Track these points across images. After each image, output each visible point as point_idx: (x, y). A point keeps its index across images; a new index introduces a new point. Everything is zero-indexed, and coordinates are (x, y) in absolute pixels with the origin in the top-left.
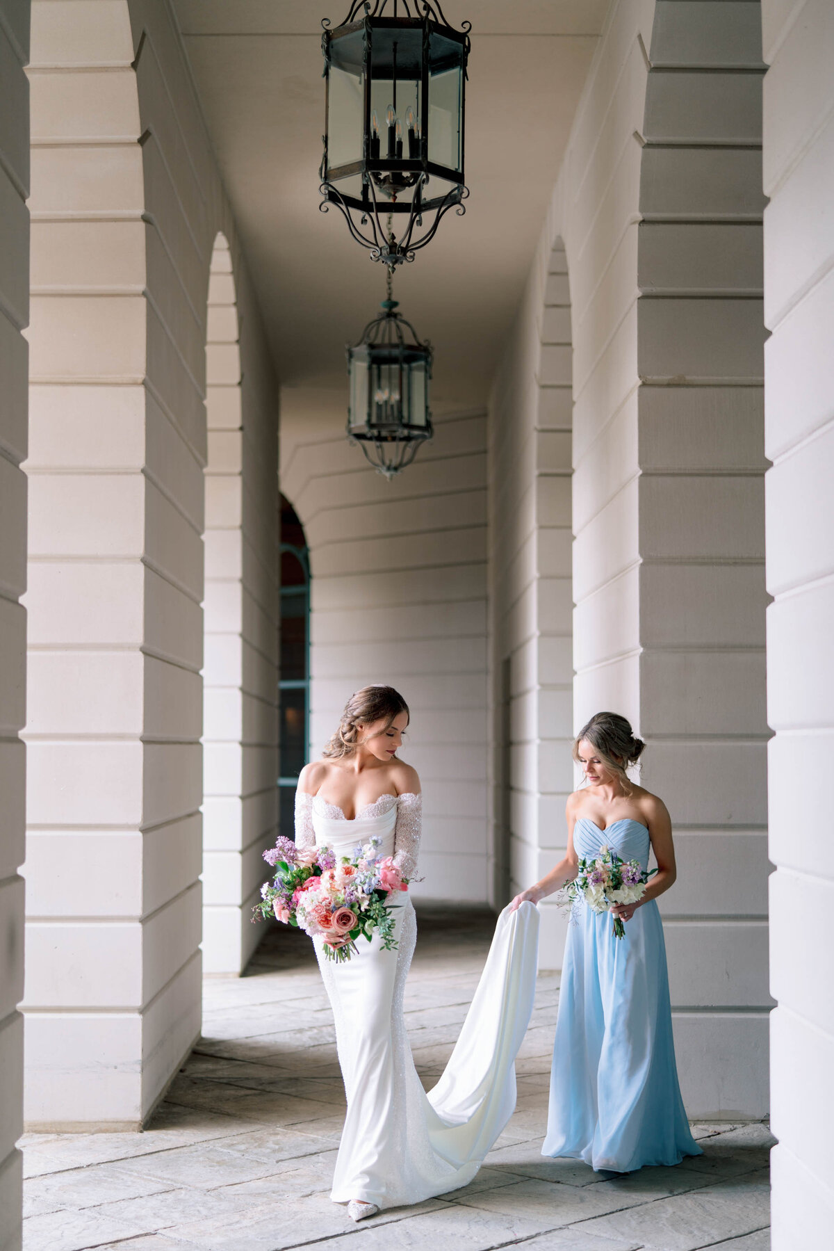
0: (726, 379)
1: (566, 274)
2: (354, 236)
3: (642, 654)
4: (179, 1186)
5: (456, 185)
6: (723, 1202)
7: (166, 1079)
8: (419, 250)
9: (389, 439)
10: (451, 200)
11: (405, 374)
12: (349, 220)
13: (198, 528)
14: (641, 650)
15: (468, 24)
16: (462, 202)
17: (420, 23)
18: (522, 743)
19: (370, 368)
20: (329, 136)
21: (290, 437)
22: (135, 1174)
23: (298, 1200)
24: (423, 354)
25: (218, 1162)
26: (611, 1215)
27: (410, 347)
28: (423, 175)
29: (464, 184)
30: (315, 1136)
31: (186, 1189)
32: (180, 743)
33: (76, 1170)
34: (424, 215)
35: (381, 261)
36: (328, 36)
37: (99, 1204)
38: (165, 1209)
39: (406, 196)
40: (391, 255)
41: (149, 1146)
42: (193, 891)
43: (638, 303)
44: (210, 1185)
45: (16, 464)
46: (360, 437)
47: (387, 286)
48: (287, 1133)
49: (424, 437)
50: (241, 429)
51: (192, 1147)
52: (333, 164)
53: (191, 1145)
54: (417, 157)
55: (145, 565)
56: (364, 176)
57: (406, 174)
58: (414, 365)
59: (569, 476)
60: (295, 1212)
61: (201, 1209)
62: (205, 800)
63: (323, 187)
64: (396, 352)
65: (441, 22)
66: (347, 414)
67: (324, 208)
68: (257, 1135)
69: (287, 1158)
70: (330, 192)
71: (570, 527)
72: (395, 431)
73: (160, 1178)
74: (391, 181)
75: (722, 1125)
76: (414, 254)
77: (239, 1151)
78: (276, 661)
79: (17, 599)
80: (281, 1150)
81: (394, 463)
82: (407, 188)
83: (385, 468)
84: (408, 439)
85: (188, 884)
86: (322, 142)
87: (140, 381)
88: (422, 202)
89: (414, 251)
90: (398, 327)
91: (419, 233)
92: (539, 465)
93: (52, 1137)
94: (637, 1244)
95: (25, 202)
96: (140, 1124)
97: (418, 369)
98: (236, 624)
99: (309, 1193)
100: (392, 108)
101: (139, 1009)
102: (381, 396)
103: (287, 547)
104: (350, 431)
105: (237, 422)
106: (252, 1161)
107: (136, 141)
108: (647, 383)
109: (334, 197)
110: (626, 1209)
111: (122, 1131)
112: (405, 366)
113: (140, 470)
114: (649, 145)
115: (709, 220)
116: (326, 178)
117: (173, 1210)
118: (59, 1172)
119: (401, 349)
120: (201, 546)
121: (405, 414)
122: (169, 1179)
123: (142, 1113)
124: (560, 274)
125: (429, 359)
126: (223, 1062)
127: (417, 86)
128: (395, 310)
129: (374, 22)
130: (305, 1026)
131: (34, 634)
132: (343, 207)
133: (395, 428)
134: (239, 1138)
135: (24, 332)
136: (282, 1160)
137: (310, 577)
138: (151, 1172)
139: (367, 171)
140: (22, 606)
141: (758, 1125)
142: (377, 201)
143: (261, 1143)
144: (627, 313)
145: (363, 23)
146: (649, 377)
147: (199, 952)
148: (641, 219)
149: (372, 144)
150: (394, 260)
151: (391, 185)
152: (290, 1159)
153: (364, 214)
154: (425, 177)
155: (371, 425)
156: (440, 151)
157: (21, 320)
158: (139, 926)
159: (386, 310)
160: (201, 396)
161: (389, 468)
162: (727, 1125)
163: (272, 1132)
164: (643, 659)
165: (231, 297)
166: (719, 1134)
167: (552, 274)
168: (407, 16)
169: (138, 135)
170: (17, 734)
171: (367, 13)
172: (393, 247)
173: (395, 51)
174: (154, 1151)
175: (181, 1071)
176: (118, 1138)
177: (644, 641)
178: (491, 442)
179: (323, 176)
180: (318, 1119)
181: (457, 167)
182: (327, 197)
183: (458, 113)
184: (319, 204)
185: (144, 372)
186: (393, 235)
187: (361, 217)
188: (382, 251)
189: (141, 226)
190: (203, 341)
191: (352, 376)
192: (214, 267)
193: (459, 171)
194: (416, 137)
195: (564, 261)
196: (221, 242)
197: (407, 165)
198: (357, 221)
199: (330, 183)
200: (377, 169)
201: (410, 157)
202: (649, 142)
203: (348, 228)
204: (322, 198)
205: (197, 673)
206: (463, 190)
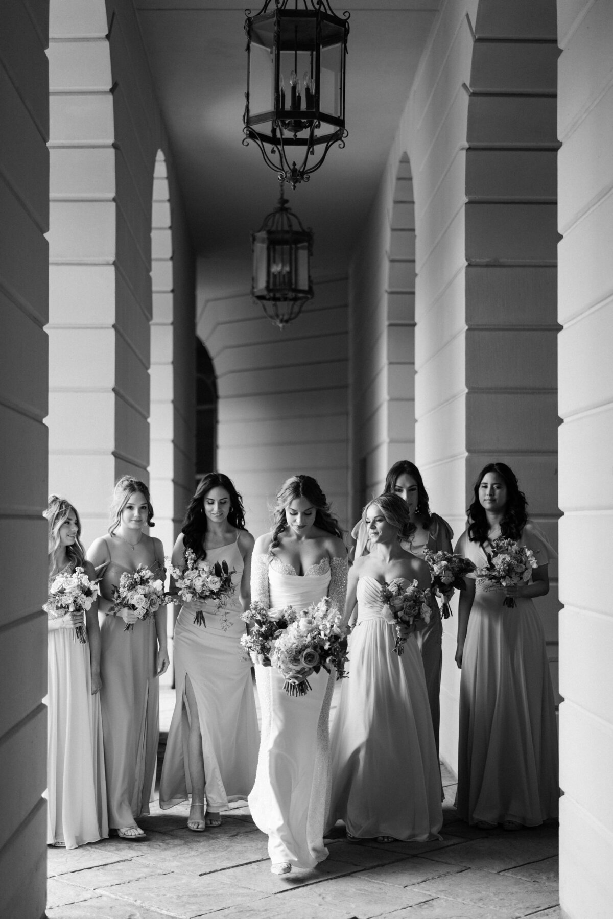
0: (528, 261)
1: (411, 179)
2: (267, 163)
3: (467, 457)
5: (338, 128)
8: (312, 173)
9: (282, 299)
10: (336, 137)
11: (293, 251)
12: (263, 151)
13: (146, 365)
14: (466, 454)
15: (348, 13)
16: (343, 140)
17: (315, 13)
19: (268, 249)
20: (250, 93)
21: (203, 295)
24: (306, 237)
27: (297, 233)
29: (344, 127)
34: (315, 147)
35: (286, 181)
36: (250, 22)
39: (304, 134)
40: (293, 177)
43: (466, 207)
45: (42, 327)
46: (261, 298)
47: (280, 188)
49: (307, 299)
50: (173, 291)
52: (253, 113)
54: (312, 109)
55: (115, 393)
56: (274, 121)
57: (303, 120)
58: (300, 245)
59: (414, 325)
63: (245, 129)
64: (287, 236)
65: (329, 12)
66: (251, 282)
67: (245, 143)
70: (250, 132)
71: (413, 363)
72: (286, 294)
74: (293, 125)
76: (310, 177)
79: (42, 420)
81: (286, 317)
82: (304, 129)
83: (278, 321)
84: (295, 299)
86: (245, 97)
87: (111, 262)
88: (314, 138)
89: (309, 174)
90: (288, 218)
91: (312, 161)
92: (389, 318)
97: (303, 248)
100: (294, 73)
102: (276, 269)
103: (201, 376)
104: (253, 293)
105: (170, 286)
107: (109, 91)
108: (471, 264)
109: (253, 135)
112: (293, 246)
113: (111, 326)
114: (474, 94)
115: (517, 147)
116: (248, 123)
119: (290, 234)
120: (148, 377)
121: (293, 281)
124: (405, 179)
125: (311, 242)
127: (312, 55)
128: (286, 206)
129: (282, 12)
131: (54, 443)
132: (259, 142)
133: (286, 291)
135: (46, 235)
137: (217, 397)
139: (276, 118)
140: (45, 425)
142: (284, 137)
144: (455, 216)
145: (274, 13)
146: (473, 260)
148: (468, 147)
150: (295, 181)
151: (292, 128)
153: (273, 147)
154: (317, 123)
155: (268, 289)
156: (327, 105)
157: (44, 226)
159: (279, 206)
160: (149, 269)
161: (282, 321)
164: (468, 461)
165: (166, 195)
167: (399, 179)
168: (305, 8)
169: (109, 86)
171: (277, 6)
172: (294, 171)
173: (296, 31)
177: (468, 450)
178: (351, 299)
179: (246, 121)
181: (339, 115)
182: (248, 136)
183: (340, 73)
184: (242, 140)
185: (115, 256)
186: (294, 162)
187: (271, 148)
188: (287, 174)
189: (112, 151)
190: (149, 229)
191: (255, 254)
192: (156, 175)
193: (341, 118)
194: (311, 93)
195: (409, 170)
196: (160, 156)
197: (304, 114)
198: (268, 151)
199: (251, 127)
200: (284, 118)
201: (307, 109)
202: (474, 92)
203: (263, 157)
204: (244, 136)
205: (145, 469)
206: (343, 131)
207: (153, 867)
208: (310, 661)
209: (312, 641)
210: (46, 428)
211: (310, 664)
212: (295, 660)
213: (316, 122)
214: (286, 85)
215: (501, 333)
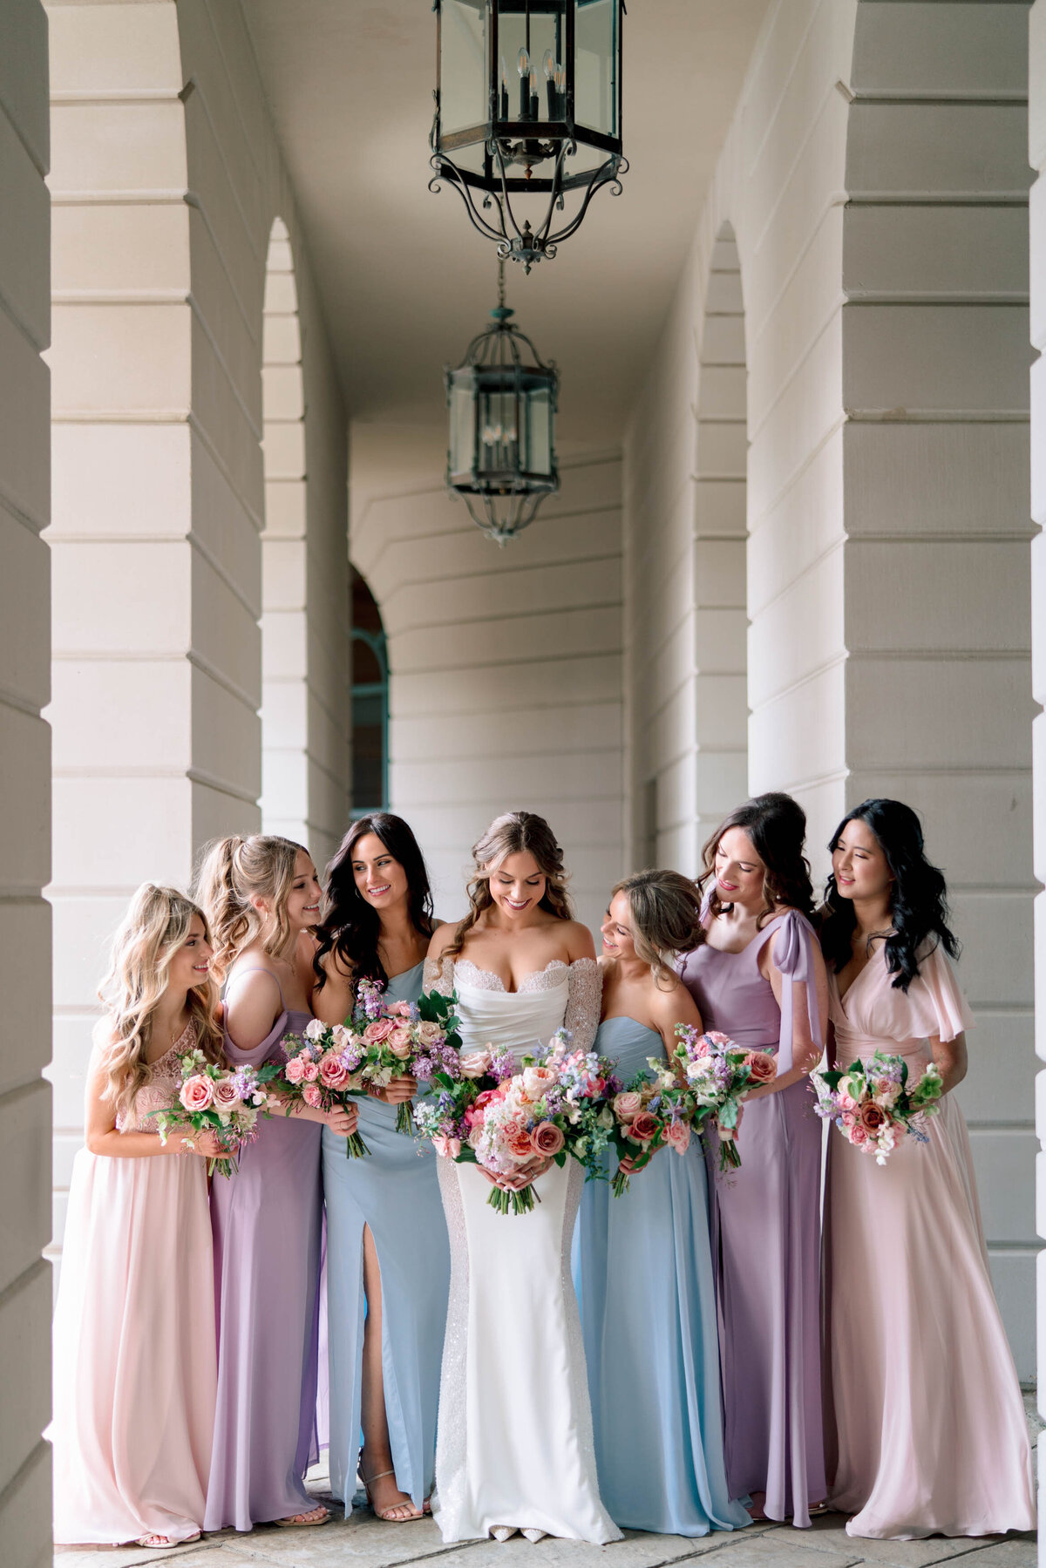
0: (959, 412)
1: (737, 272)
2: (474, 223)
3: (848, 777)
5: (611, 156)
8: (562, 243)
9: (502, 492)
10: (603, 175)
11: (522, 405)
12: (469, 203)
13: (253, 610)
14: (847, 772)
16: (618, 178)
19: (477, 398)
20: (442, 91)
21: (361, 489)
24: (546, 378)
27: (530, 370)
29: (621, 154)
34: (566, 194)
35: (511, 258)
39: (545, 169)
40: (524, 250)
43: (843, 310)
45: (36, 532)
46: (464, 489)
47: (498, 289)
49: (548, 489)
50: (305, 478)
52: (447, 128)
54: (559, 119)
55: (192, 662)
56: (489, 142)
57: (543, 141)
58: (534, 393)
59: (743, 539)
63: (435, 159)
64: (511, 376)
66: (446, 459)
67: (434, 187)
70: (443, 166)
71: (744, 608)
72: (509, 482)
74: (524, 150)
76: (556, 249)
78: (348, 784)
79: (39, 712)
81: (509, 526)
82: (545, 159)
83: (496, 530)
84: (526, 491)
86: (432, 98)
87: (184, 417)
88: (564, 178)
89: (555, 244)
90: (513, 344)
91: (561, 220)
92: (698, 526)
94: (854, 1557)
95: (43, 179)
97: (540, 398)
98: (300, 737)
100: (525, 51)
102: (491, 435)
103: (360, 634)
104: (449, 480)
105: (299, 469)
107: (176, 96)
108: (854, 418)
109: (448, 172)
112: (523, 395)
113: (184, 536)
114: (858, 100)
115: (938, 200)
116: (438, 147)
119: (517, 372)
120: (258, 635)
121: (523, 458)
124: (727, 272)
125: (555, 387)
127: (559, 21)
128: (509, 320)
131: (60, 757)
132: (461, 186)
133: (509, 478)
135: (44, 355)
137: (388, 672)
139: (492, 137)
140: (44, 721)
142: (507, 177)
144: (824, 329)
146: (857, 411)
148: (847, 199)
149: (498, 101)
150: (529, 257)
151: (523, 157)
153: (487, 195)
154: (571, 145)
155: (478, 474)
156: (590, 112)
157: (41, 339)
159: (497, 320)
160: (257, 436)
161: (501, 531)
164: (849, 785)
165: (291, 303)
167: (716, 272)
169: (178, 88)
170: (40, 892)
172: (527, 239)
177: (850, 763)
178: (627, 494)
179: (435, 144)
181: (611, 131)
182: (439, 173)
183: (612, 58)
184: (429, 181)
185: (190, 406)
186: (527, 221)
187: (484, 198)
188: (514, 245)
189: (184, 210)
190: (258, 363)
191: (452, 409)
192: (271, 264)
193: (613, 136)
194: (557, 91)
195: (734, 254)
196: (279, 230)
197: (545, 129)
198: (478, 203)
199: (444, 154)
200: (506, 136)
201: (550, 119)
202: (858, 96)
203: (467, 212)
204: (433, 174)
205: (253, 802)
206: (620, 161)
207: (263, 1560)
208: (548, 1145)
209: (551, 1109)
210: (47, 727)
211: (548, 1149)
212: (522, 1145)
213: (567, 143)
214: (510, 81)
215: (910, 546)
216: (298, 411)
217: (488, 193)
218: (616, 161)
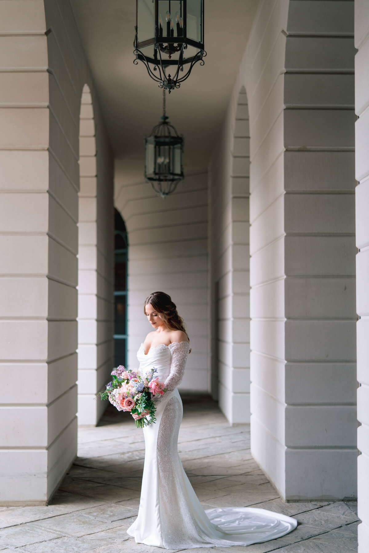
0: (326, 148)
1: (247, 105)
2: (151, 75)
3: (285, 279)
4: (64, 535)
5: (199, 50)
6: (328, 544)
7: (59, 479)
8: (182, 82)
9: (164, 180)
10: (197, 58)
11: (171, 150)
12: (148, 68)
13: (75, 220)
14: (285, 277)
16: (203, 59)
18: (224, 320)
19: (155, 147)
20: (138, 26)
21: (119, 182)
22: (43, 528)
23: (121, 543)
24: (179, 141)
25: (83, 522)
26: (274, 551)
27: (173, 138)
28: (184, 45)
29: (204, 49)
30: (130, 508)
31: (68, 537)
32: (67, 321)
33: (15, 526)
34: (184, 66)
35: (164, 88)
37: (24, 545)
38: (57, 548)
39: (176, 56)
40: (168, 85)
41: (50, 513)
42: (73, 389)
43: (284, 112)
44: (79, 535)
46: (151, 179)
48: (116, 507)
49: (180, 179)
50: (96, 176)
51: (71, 514)
52: (140, 40)
53: (71, 513)
54: (181, 36)
55: (49, 236)
56: (155, 45)
57: (176, 45)
58: (176, 146)
59: (248, 198)
60: (120, 550)
61: (74, 547)
62: (79, 346)
63: (135, 51)
64: (167, 140)
66: (144, 169)
67: (136, 63)
68: (102, 507)
69: (116, 520)
70: (138, 54)
72: (166, 177)
73: (55, 530)
74: (168, 48)
75: (324, 502)
76: (180, 84)
77: (94, 516)
80: (114, 515)
81: (167, 191)
82: (176, 52)
83: (162, 193)
84: (173, 180)
85: (71, 386)
86: (134, 29)
87: (46, 148)
88: (183, 60)
89: (180, 83)
90: (168, 129)
91: (181, 74)
92: (233, 193)
93: (5, 508)
96: (47, 502)
97: (178, 148)
98: (93, 265)
99: (127, 539)
100: (169, 13)
101: (46, 448)
102: (160, 160)
103: (118, 232)
104: (146, 176)
105: (94, 173)
106: (100, 521)
107: (44, 33)
108: (288, 150)
109: (141, 57)
110: (281, 547)
111: (38, 506)
112: (172, 147)
113: (46, 191)
114: (290, 36)
116: (137, 47)
117: (61, 548)
118: (7, 527)
119: (169, 138)
120: (77, 228)
121: (171, 168)
122: (59, 531)
123: (47, 497)
124: (243, 105)
125: (182, 144)
126: (87, 469)
127: (181, 3)
128: (167, 120)
130: (125, 451)
132: (146, 63)
133: (166, 175)
134: (94, 509)
136: (114, 521)
137: (128, 245)
138: (51, 528)
139: (157, 43)
141: (341, 502)
142: (162, 59)
143: (104, 511)
144: (278, 118)
146: (289, 147)
147: (76, 417)
148: (285, 71)
149: (158, 30)
150: (170, 87)
151: (168, 51)
152: (118, 520)
153: (155, 66)
154: (185, 45)
155: (155, 173)
156: (192, 34)
158: (46, 408)
159: (163, 120)
160: (77, 159)
161: (164, 193)
162: (326, 502)
163: (109, 506)
164: (286, 281)
165: (91, 115)
166: (322, 507)
167: (239, 104)
172: (169, 81)
174: (53, 516)
175: (67, 474)
176: (36, 509)
177: (287, 273)
178: (209, 184)
179: (135, 46)
180: (131, 499)
181: (200, 41)
182: (137, 57)
183: (200, 18)
184: (133, 60)
185: (48, 145)
186: (169, 74)
188: (165, 82)
189: (46, 75)
190: (77, 135)
191: (147, 151)
192: (83, 101)
193: (201, 43)
194: (180, 27)
195: (246, 99)
196: (86, 89)
197: (176, 40)
198: (152, 69)
199: (139, 50)
200: (161, 42)
201: (177, 36)
202: (290, 35)
203: (147, 71)
204: (135, 57)
205: (75, 288)
206: (203, 52)
214: (163, 22)
215: (308, 196)
216: (93, 152)
217: (155, 65)
218: (202, 52)
